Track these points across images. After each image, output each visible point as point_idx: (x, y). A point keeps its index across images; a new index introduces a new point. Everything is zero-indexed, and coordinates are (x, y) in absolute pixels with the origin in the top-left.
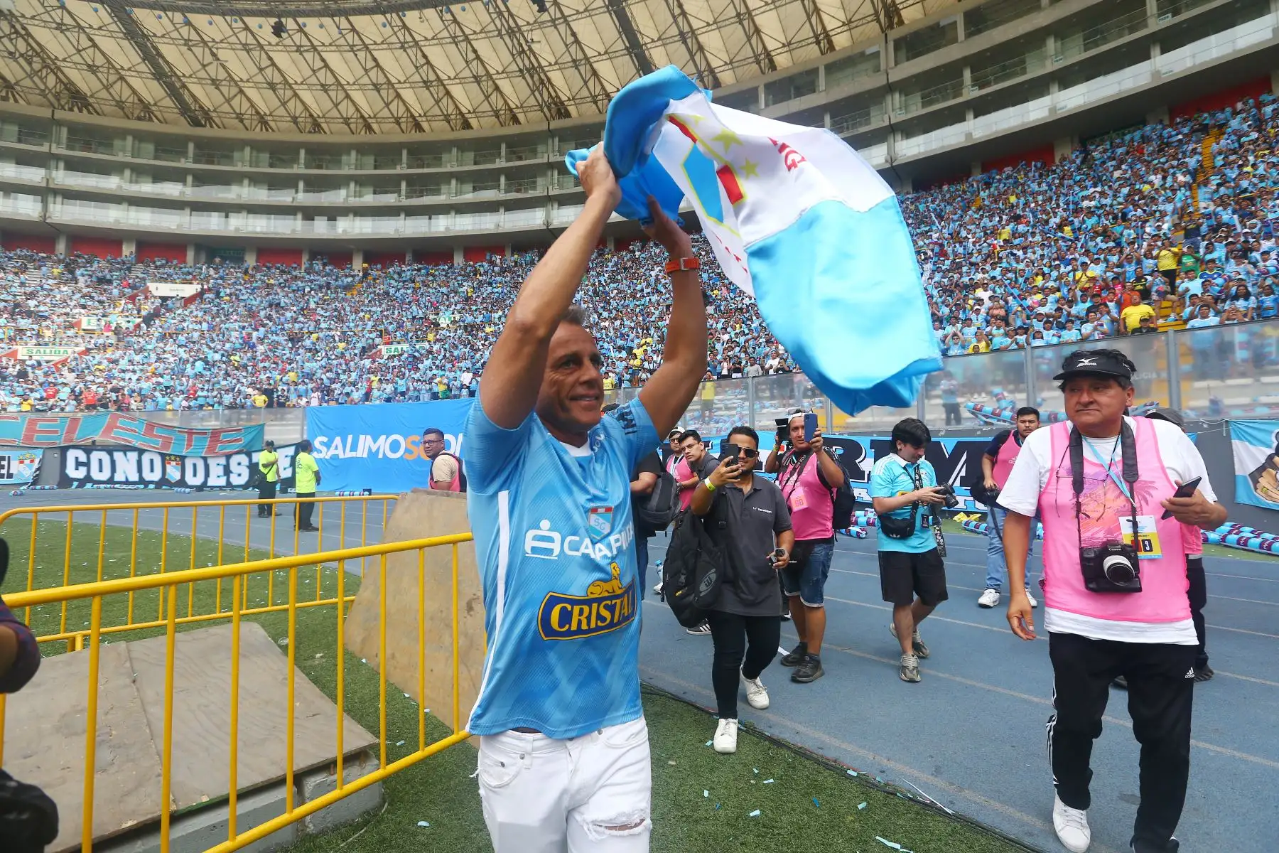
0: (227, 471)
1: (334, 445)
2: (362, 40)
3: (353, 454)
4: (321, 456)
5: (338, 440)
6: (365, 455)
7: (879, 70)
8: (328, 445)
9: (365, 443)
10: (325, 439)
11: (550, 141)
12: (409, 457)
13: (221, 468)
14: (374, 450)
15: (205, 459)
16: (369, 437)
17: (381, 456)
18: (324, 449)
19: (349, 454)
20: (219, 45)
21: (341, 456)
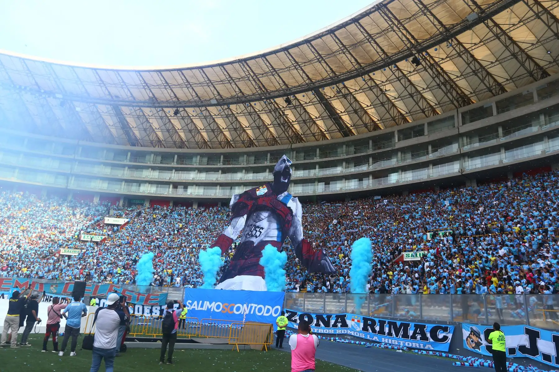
0: (151, 312)
1: (193, 305)
2: (210, 113)
3: (201, 309)
4: (189, 308)
5: (196, 303)
6: (206, 310)
7: (454, 127)
8: (191, 304)
9: (207, 304)
10: (190, 302)
11: (291, 153)
12: (223, 312)
13: (149, 310)
14: (209, 307)
15: (143, 306)
16: (208, 302)
17: (212, 310)
18: (190, 305)
19: (200, 309)
20: (151, 117)
21: (196, 309)
